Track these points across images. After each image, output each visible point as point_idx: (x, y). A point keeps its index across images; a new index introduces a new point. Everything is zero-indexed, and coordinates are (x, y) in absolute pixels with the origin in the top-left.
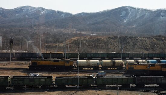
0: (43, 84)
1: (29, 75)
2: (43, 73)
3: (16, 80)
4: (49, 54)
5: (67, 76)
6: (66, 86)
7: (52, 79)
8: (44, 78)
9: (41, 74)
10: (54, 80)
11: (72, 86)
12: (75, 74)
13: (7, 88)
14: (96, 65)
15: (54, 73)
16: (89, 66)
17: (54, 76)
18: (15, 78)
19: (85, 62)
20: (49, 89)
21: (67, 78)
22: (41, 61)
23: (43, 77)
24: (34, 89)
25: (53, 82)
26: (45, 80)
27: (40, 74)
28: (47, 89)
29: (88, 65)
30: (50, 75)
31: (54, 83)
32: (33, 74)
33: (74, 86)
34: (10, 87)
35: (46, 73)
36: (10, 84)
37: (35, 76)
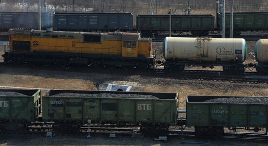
0: (145, 119)
1: (101, 89)
2: (144, 83)
3: (61, 102)
4: (166, 17)
5: (229, 94)
6: (227, 130)
7: (175, 105)
8: (149, 98)
9: (140, 85)
10: (182, 108)
11: (247, 132)
12: (257, 90)
13: (34, 129)
14: (233, 56)
15: (181, 84)
16: (205, 59)
17: (183, 93)
18: (57, 96)
19: (190, 43)
20: (165, 138)
21: (231, 101)
22: (42, 39)
23: (144, 97)
24: (116, 134)
25: (180, 116)
26: (153, 107)
27: (135, 84)
28: (161, 138)
29: (203, 56)
30: (169, 90)
31: (182, 116)
32: (113, 86)
33: (256, 130)
34: (41, 125)
35: (155, 83)
36: (40, 116)
37: (120, 91)
